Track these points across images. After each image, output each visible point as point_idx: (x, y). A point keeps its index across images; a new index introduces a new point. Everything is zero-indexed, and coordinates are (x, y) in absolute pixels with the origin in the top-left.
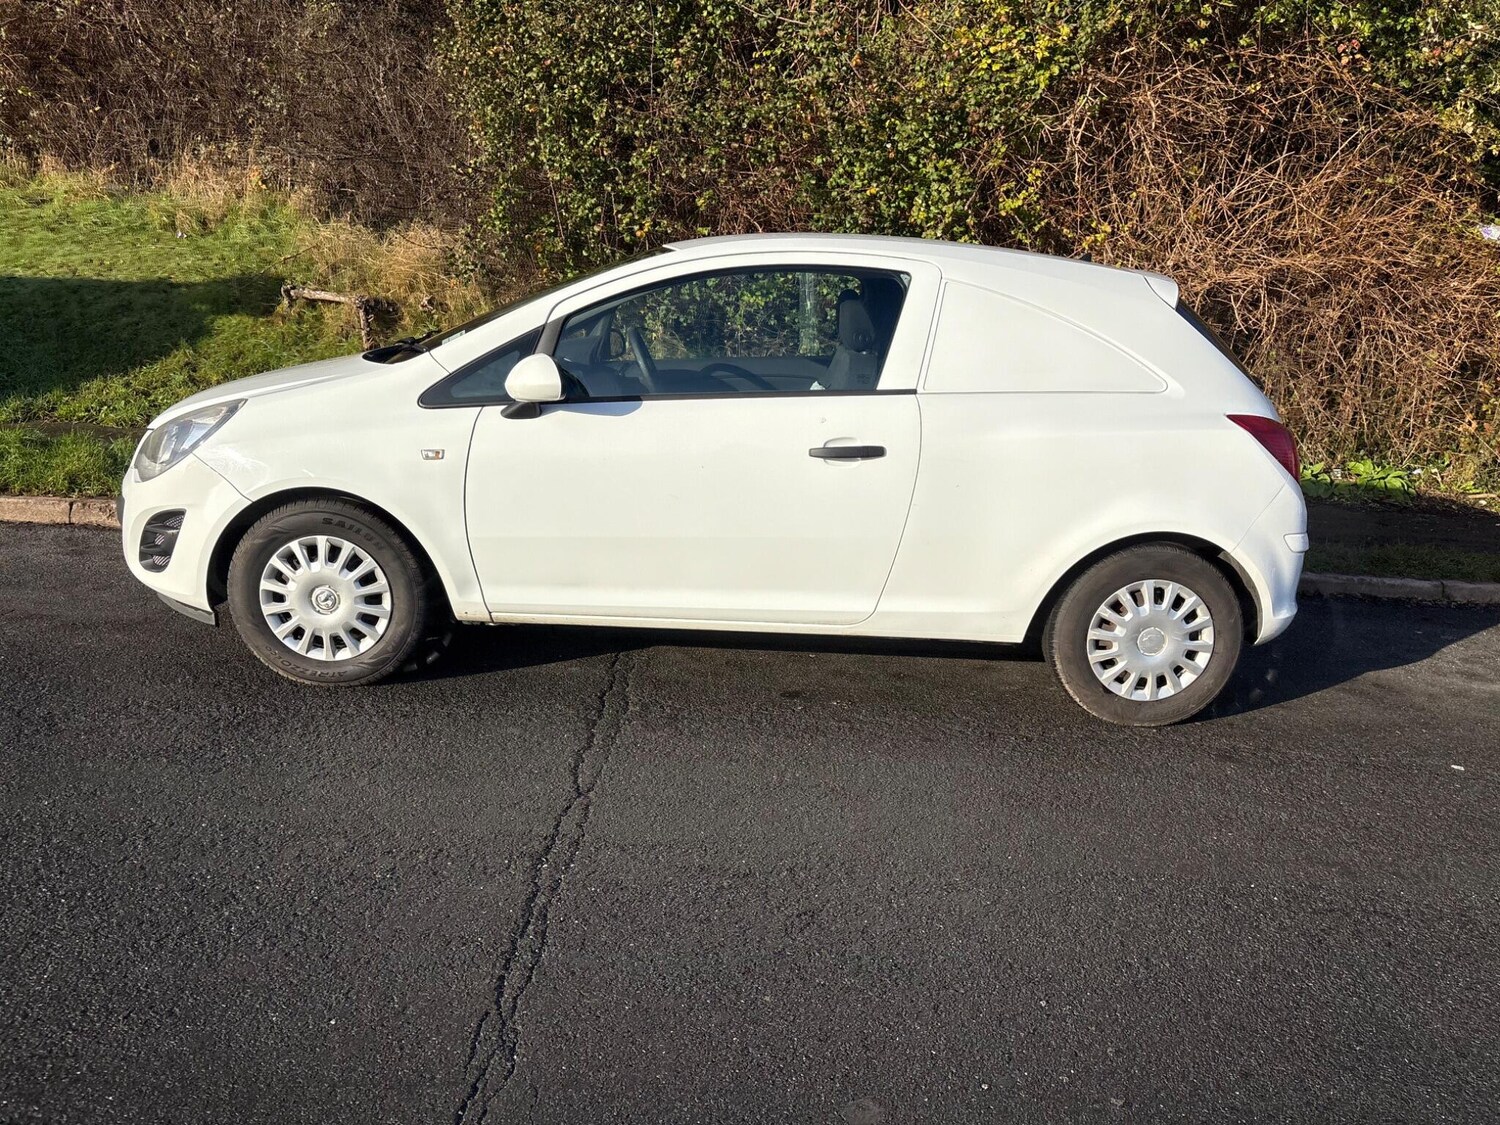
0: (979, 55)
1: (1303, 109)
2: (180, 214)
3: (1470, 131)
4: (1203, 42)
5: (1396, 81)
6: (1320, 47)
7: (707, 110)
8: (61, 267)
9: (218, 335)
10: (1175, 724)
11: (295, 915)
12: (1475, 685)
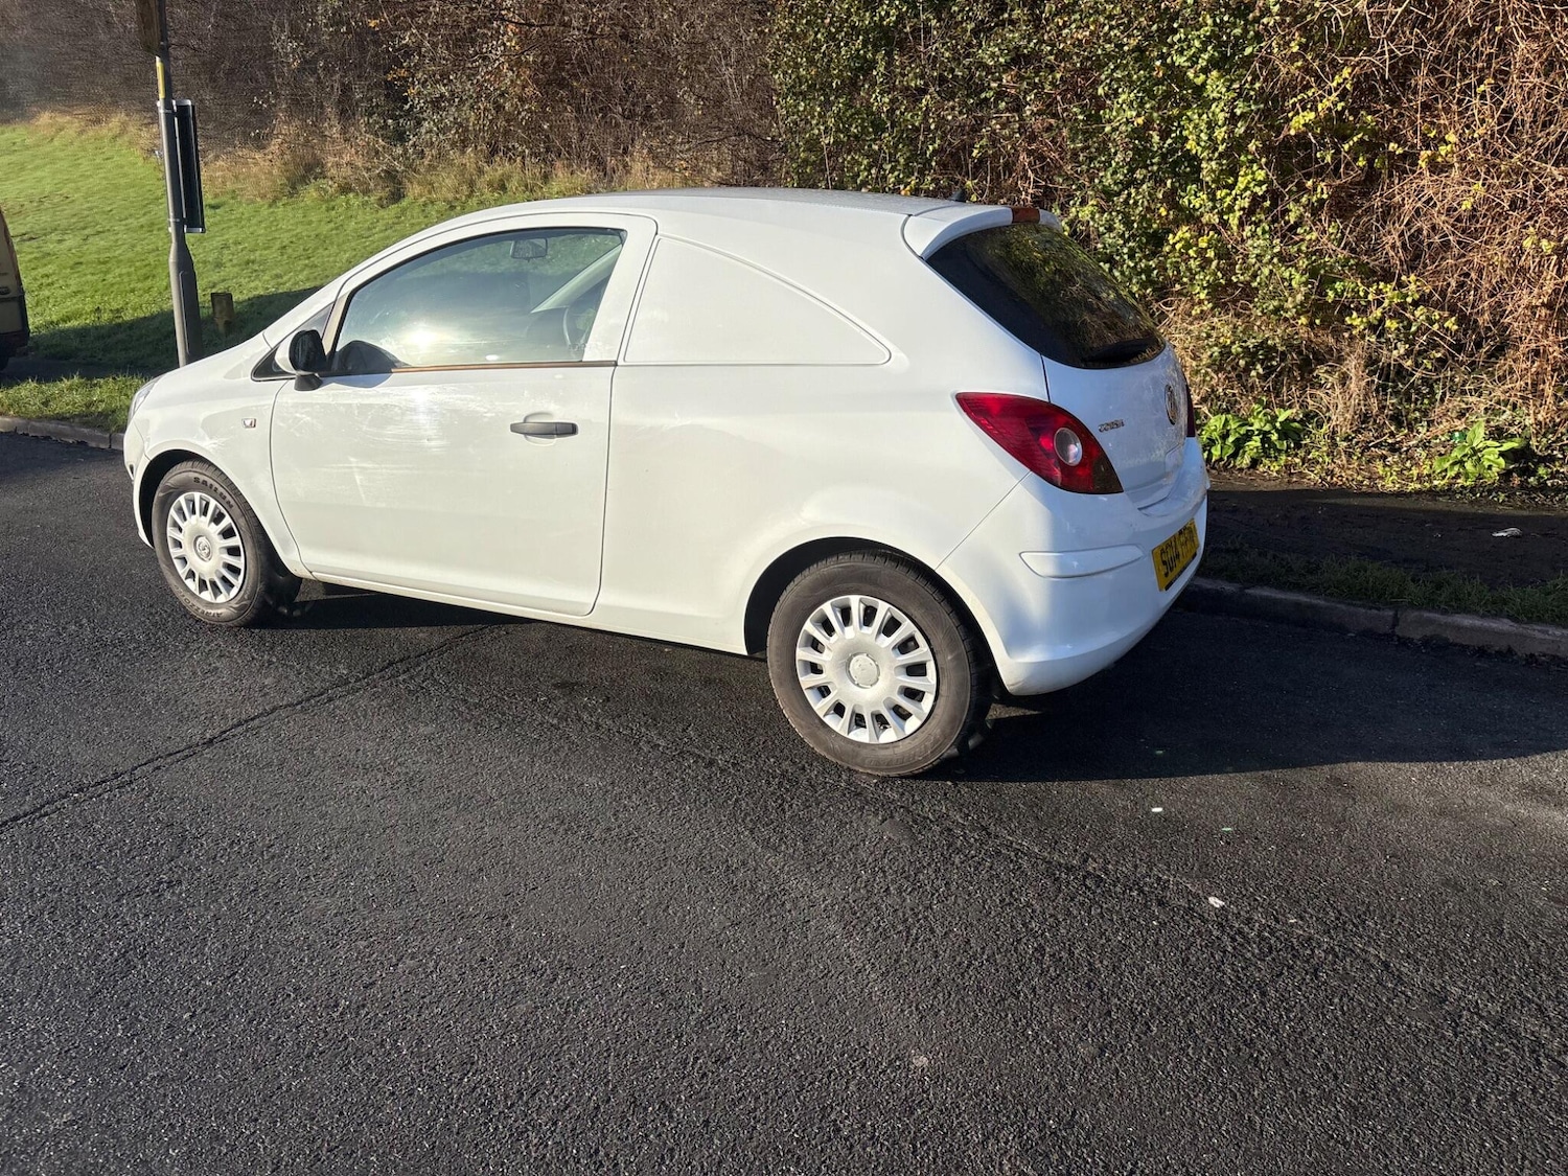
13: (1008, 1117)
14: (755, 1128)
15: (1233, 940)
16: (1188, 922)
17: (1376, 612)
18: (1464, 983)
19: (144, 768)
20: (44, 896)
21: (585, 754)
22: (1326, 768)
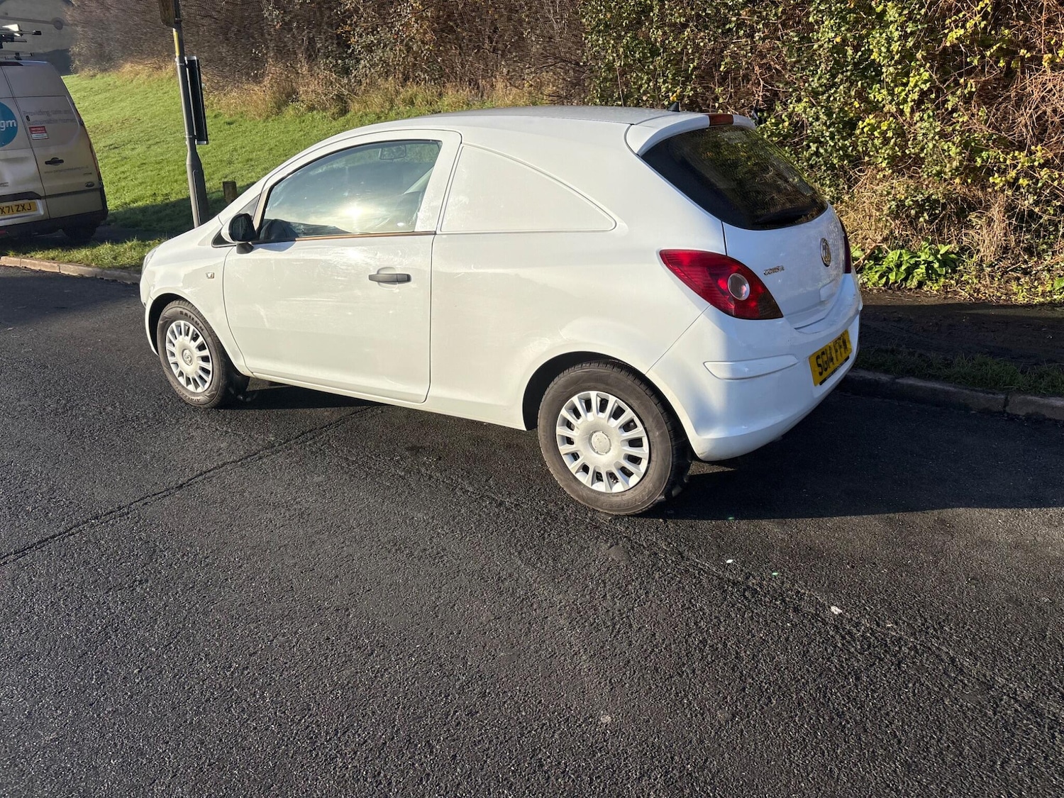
13: (660, 762)
14: (486, 761)
15: (843, 638)
16: (813, 625)
17: (991, 395)
18: (1008, 675)
19: (137, 503)
20: (62, 589)
21: (418, 497)
22: (936, 512)
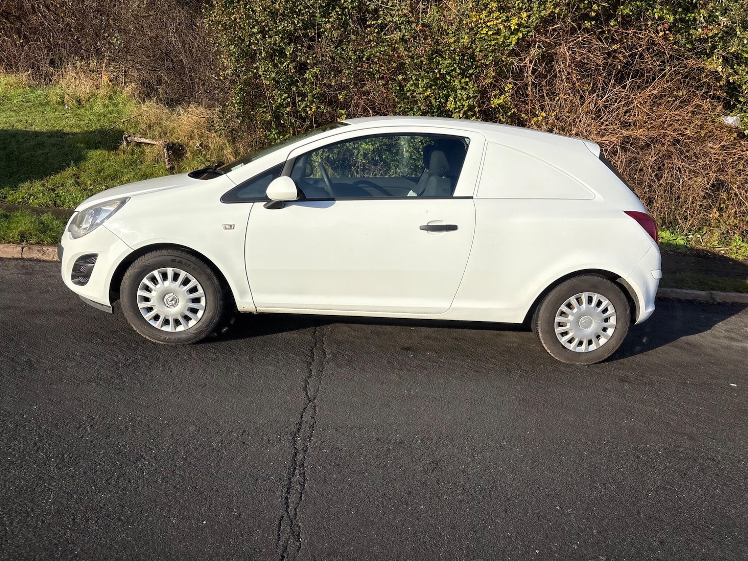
0: (482, 26)
1: (639, 57)
2: (67, 97)
3: (720, 70)
4: (593, 23)
5: (685, 45)
6: (649, 27)
7: (343, 50)
8: (6, 123)
9: (90, 160)
10: (596, 363)
11: (176, 465)
12: (734, 344)
